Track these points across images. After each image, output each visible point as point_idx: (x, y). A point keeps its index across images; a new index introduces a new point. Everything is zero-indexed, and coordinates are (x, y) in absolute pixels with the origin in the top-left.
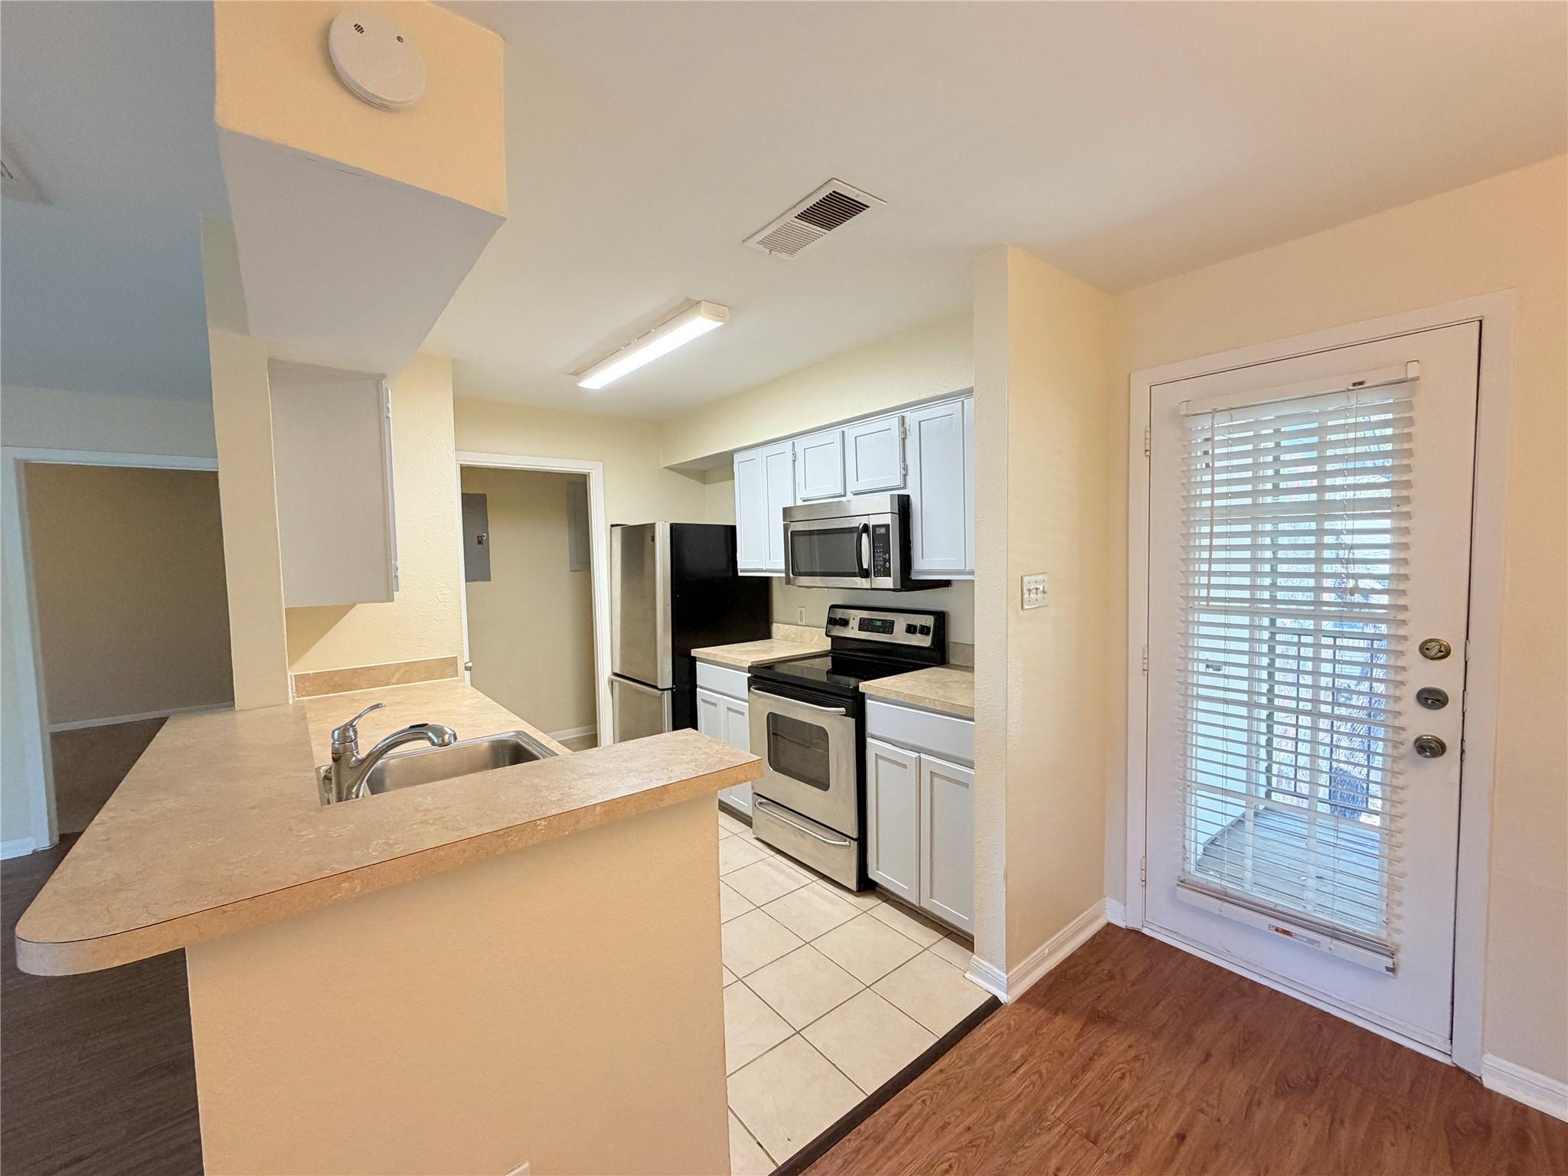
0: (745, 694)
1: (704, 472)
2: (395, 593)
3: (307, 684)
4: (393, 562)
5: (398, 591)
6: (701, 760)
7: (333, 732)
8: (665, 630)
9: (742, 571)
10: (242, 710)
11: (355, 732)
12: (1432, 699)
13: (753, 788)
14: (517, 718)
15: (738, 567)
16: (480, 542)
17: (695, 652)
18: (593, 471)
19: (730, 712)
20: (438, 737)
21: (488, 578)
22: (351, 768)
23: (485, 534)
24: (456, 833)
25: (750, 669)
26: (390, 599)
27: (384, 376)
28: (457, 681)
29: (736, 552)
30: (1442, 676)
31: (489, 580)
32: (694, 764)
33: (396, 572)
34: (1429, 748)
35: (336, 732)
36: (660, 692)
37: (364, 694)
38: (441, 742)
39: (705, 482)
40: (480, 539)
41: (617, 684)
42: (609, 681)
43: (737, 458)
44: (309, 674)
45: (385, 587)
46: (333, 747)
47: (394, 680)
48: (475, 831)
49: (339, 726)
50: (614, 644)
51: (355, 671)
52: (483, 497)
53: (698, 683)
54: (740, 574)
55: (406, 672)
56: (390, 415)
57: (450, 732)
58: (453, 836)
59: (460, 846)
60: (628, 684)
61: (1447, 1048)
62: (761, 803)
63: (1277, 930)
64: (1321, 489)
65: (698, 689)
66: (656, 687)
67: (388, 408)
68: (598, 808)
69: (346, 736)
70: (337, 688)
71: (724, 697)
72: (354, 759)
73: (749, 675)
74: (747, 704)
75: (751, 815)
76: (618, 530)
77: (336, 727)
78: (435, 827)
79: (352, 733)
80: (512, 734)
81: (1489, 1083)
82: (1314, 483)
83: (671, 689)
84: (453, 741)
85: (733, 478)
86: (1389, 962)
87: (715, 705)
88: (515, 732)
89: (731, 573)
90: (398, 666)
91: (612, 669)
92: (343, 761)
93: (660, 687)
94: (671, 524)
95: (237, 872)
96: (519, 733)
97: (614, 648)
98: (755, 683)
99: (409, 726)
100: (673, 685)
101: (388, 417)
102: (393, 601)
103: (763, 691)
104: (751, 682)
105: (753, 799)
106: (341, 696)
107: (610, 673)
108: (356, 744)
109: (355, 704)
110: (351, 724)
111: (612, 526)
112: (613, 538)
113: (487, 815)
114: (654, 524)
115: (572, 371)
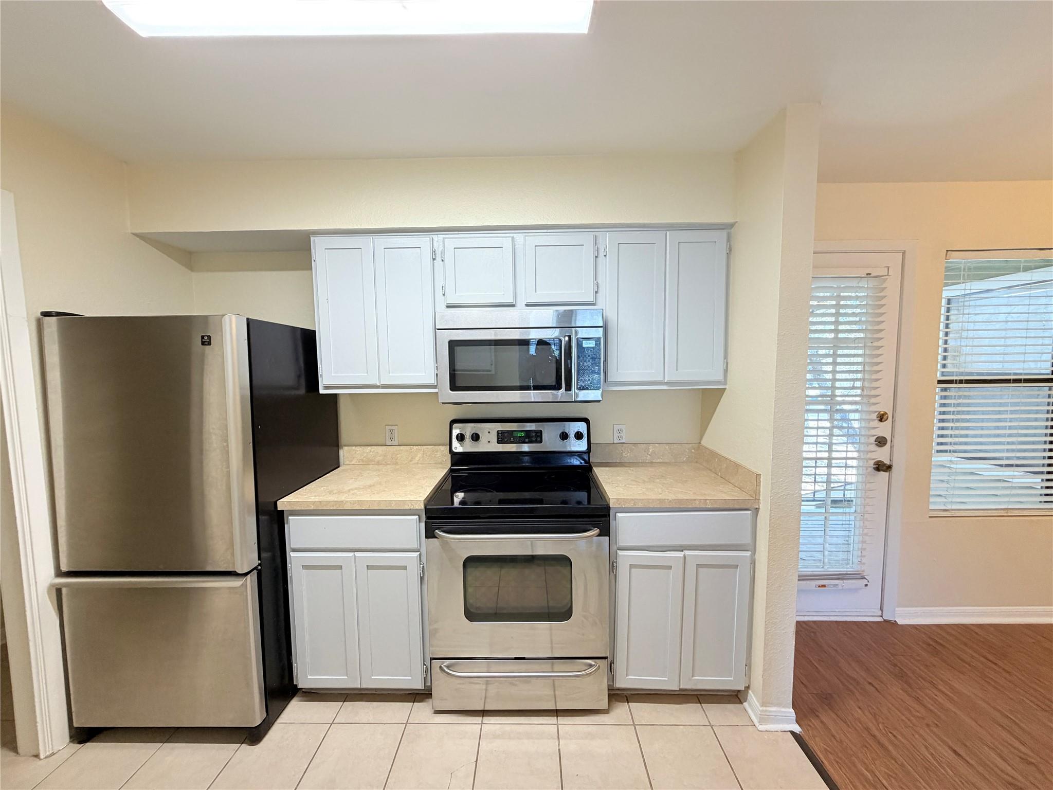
1: (192, 254)
9: (326, 387)
12: (881, 442)
15: (322, 383)
17: (283, 504)
19: (372, 571)
30: (884, 430)
34: (881, 467)
36: (240, 578)
39: (191, 268)
42: (50, 590)
53: (288, 546)
54: (322, 391)
61: (879, 613)
63: (819, 586)
64: (837, 331)
65: (288, 554)
71: (361, 555)
81: (900, 621)
82: (833, 327)
83: (257, 567)
86: (865, 582)
87: (338, 567)
91: (58, 567)
93: (239, 572)
94: (247, 319)
100: (258, 560)
107: (52, 571)
111: (42, 313)
112: (45, 337)
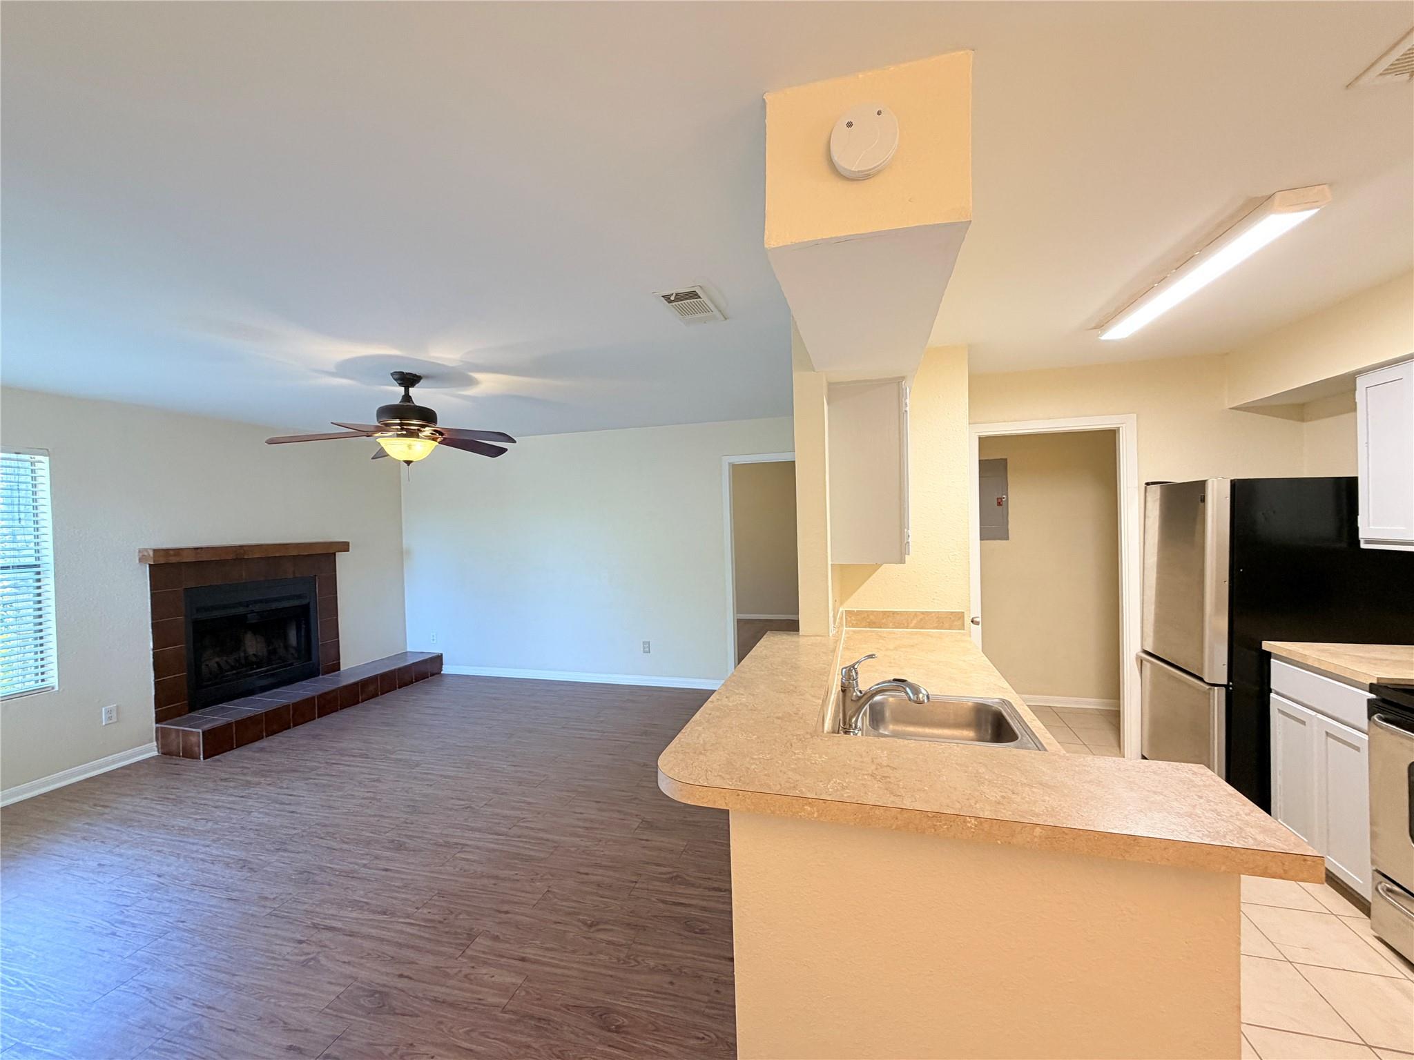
0: (1363, 722)
1: (1303, 405)
2: (906, 556)
3: (853, 618)
4: (906, 530)
5: (909, 554)
6: (1203, 818)
7: (842, 670)
8: (1217, 610)
9: (1368, 542)
10: (803, 636)
11: (857, 673)
13: (1373, 862)
14: (1006, 685)
15: (1361, 536)
16: (999, 504)
17: (1267, 645)
18: (1124, 425)
19: (1329, 738)
20: (914, 694)
21: (1005, 537)
22: (852, 700)
23: (1004, 496)
24: (892, 798)
25: (1372, 688)
26: (902, 561)
27: (903, 378)
28: (964, 635)
29: (1357, 514)
31: (1007, 538)
32: (1190, 820)
33: (908, 539)
35: (844, 670)
36: (1208, 687)
37: (890, 633)
38: (915, 699)
39: (1303, 420)
40: (999, 501)
41: (1148, 665)
42: (1137, 659)
43: (1361, 382)
44: (854, 611)
45: (900, 552)
46: (842, 681)
47: (912, 625)
48: (907, 804)
49: (847, 666)
50: (1145, 618)
51: (884, 613)
52: (1004, 462)
53: (1272, 687)
54: (1363, 546)
55: (921, 619)
56: (908, 409)
57: (925, 692)
58: (889, 800)
59: (894, 811)
60: (1162, 667)
62: (1389, 890)
65: (1272, 695)
66: (1201, 679)
67: (906, 404)
68: (1038, 830)
69: (850, 675)
70: (872, 624)
71: (1320, 716)
72: (855, 694)
73: (1373, 696)
74: (1366, 737)
75: (1370, 900)
76: (1156, 492)
77: (844, 666)
78: (880, 785)
79: (854, 674)
80: (997, 701)
83: (1227, 686)
84: (926, 701)
85: (1355, 410)
87: (1303, 723)
88: (1000, 699)
89: (1344, 545)
90: (916, 614)
91: (1142, 645)
92: (849, 694)
93: (1206, 681)
94: (1231, 481)
95: (753, 767)
96: (1004, 702)
97: (1145, 622)
98: (1381, 710)
99: (892, 678)
100: (1229, 681)
101: (906, 411)
102: (905, 563)
103: (1397, 726)
104: (1373, 708)
105: (1373, 879)
106: (873, 631)
107: (1140, 649)
108: (857, 682)
109: (881, 641)
110: (853, 666)
111: (1148, 484)
112: (1149, 499)
113: (925, 790)
114: (1205, 481)
115: (1093, 325)
